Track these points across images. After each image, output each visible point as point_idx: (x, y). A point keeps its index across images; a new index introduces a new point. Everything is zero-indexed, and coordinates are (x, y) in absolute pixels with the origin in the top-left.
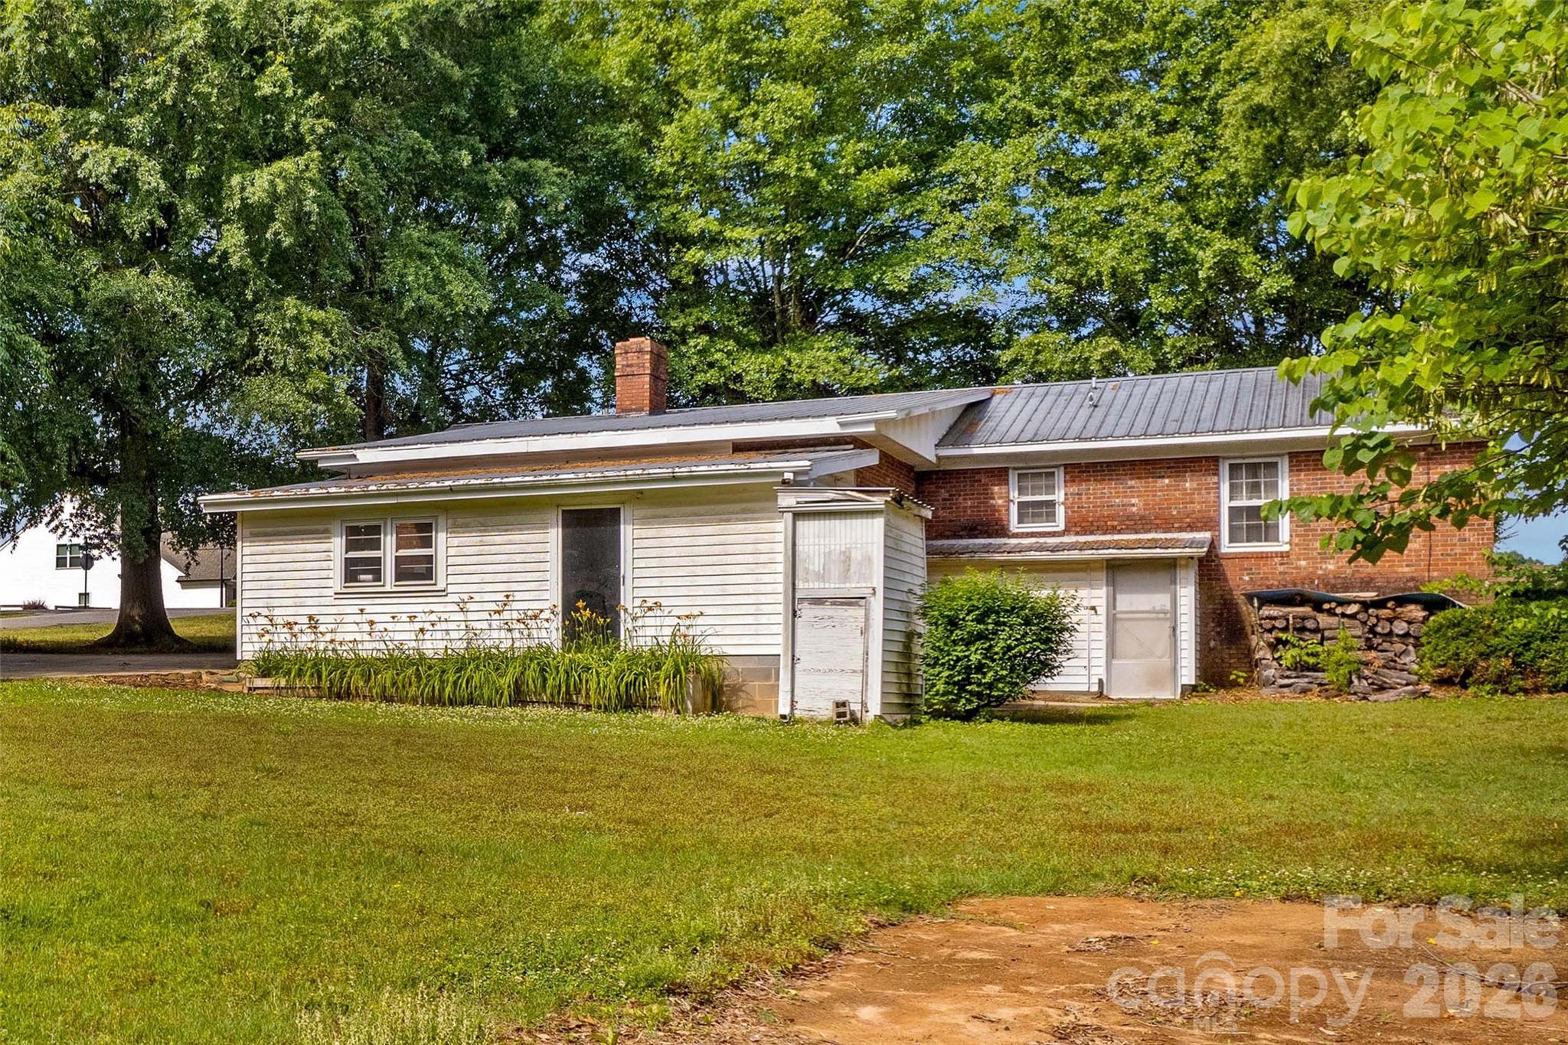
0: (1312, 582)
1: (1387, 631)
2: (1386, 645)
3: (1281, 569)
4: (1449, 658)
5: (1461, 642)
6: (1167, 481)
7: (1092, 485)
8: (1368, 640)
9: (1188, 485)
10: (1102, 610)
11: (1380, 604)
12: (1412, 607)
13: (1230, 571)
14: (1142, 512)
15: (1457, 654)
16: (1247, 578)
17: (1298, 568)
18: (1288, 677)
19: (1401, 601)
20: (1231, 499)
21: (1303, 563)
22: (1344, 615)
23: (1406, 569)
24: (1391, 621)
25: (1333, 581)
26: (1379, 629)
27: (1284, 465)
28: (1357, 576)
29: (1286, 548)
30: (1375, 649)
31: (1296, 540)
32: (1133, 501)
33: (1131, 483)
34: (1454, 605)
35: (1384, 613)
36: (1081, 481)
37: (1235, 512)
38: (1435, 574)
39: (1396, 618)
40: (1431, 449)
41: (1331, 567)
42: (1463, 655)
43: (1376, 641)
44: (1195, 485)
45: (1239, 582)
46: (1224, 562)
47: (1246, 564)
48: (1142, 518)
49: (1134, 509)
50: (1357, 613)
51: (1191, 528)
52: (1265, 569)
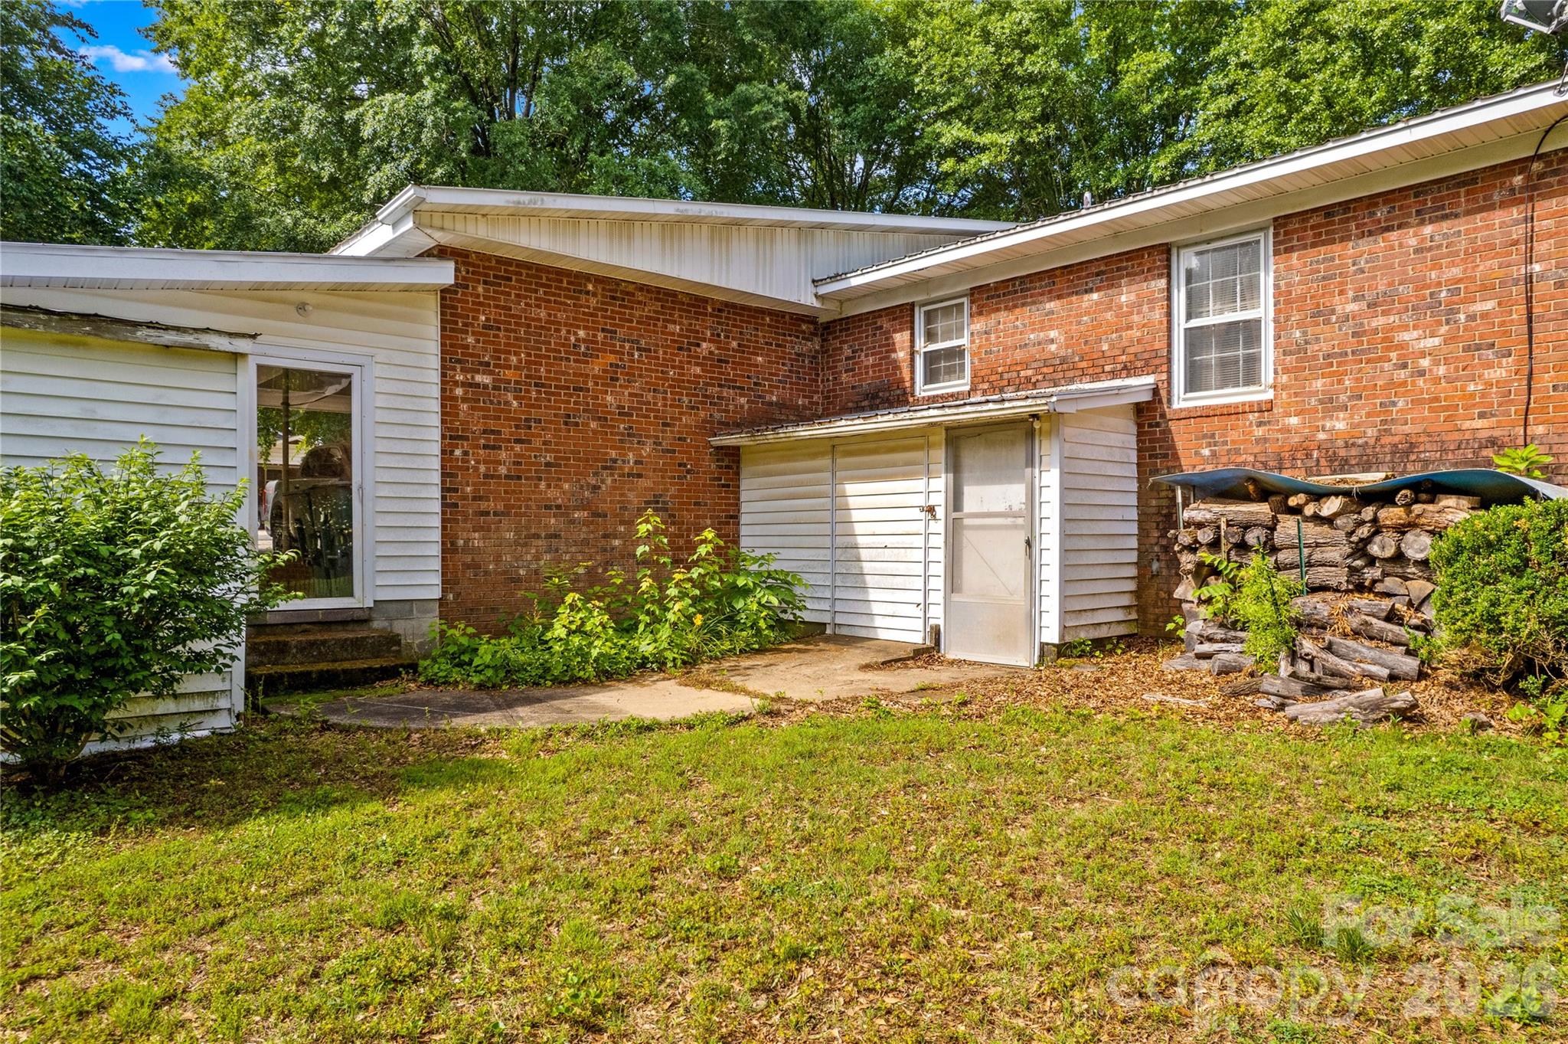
0: (1309, 456)
1: (1389, 552)
2: (1391, 583)
3: (1259, 432)
4: (1477, 628)
5: (1507, 585)
6: (1095, 296)
7: (1003, 316)
8: (1353, 570)
9: (1123, 298)
10: (940, 512)
11: (1382, 496)
12: (1450, 501)
13: (1182, 437)
14: (1062, 353)
15: (1494, 619)
16: (1206, 452)
17: (1286, 430)
18: (1210, 640)
19: (1430, 489)
20: (1189, 317)
21: (1294, 421)
22: (1317, 519)
23: (1479, 423)
24: (1402, 530)
25: (1342, 453)
26: (1374, 549)
27: (1266, 242)
28: (1386, 440)
29: (1270, 395)
30: (1370, 590)
31: (1284, 378)
32: (1053, 334)
33: (1051, 305)
34: (1534, 495)
35: (1391, 515)
36: (989, 313)
37: (1196, 339)
38: (1540, 430)
39: (1412, 525)
40: (1537, 166)
41: (1340, 426)
42: (1508, 622)
43: (1371, 574)
44: (1133, 297)
45: (1195, 460)
46: (1173, 426)
47: (1206, 426)
48: (1064, 360)
49: (1053, 347)
50: (1336, 515)
51: (1128, 370)
52: (1233, 435)
